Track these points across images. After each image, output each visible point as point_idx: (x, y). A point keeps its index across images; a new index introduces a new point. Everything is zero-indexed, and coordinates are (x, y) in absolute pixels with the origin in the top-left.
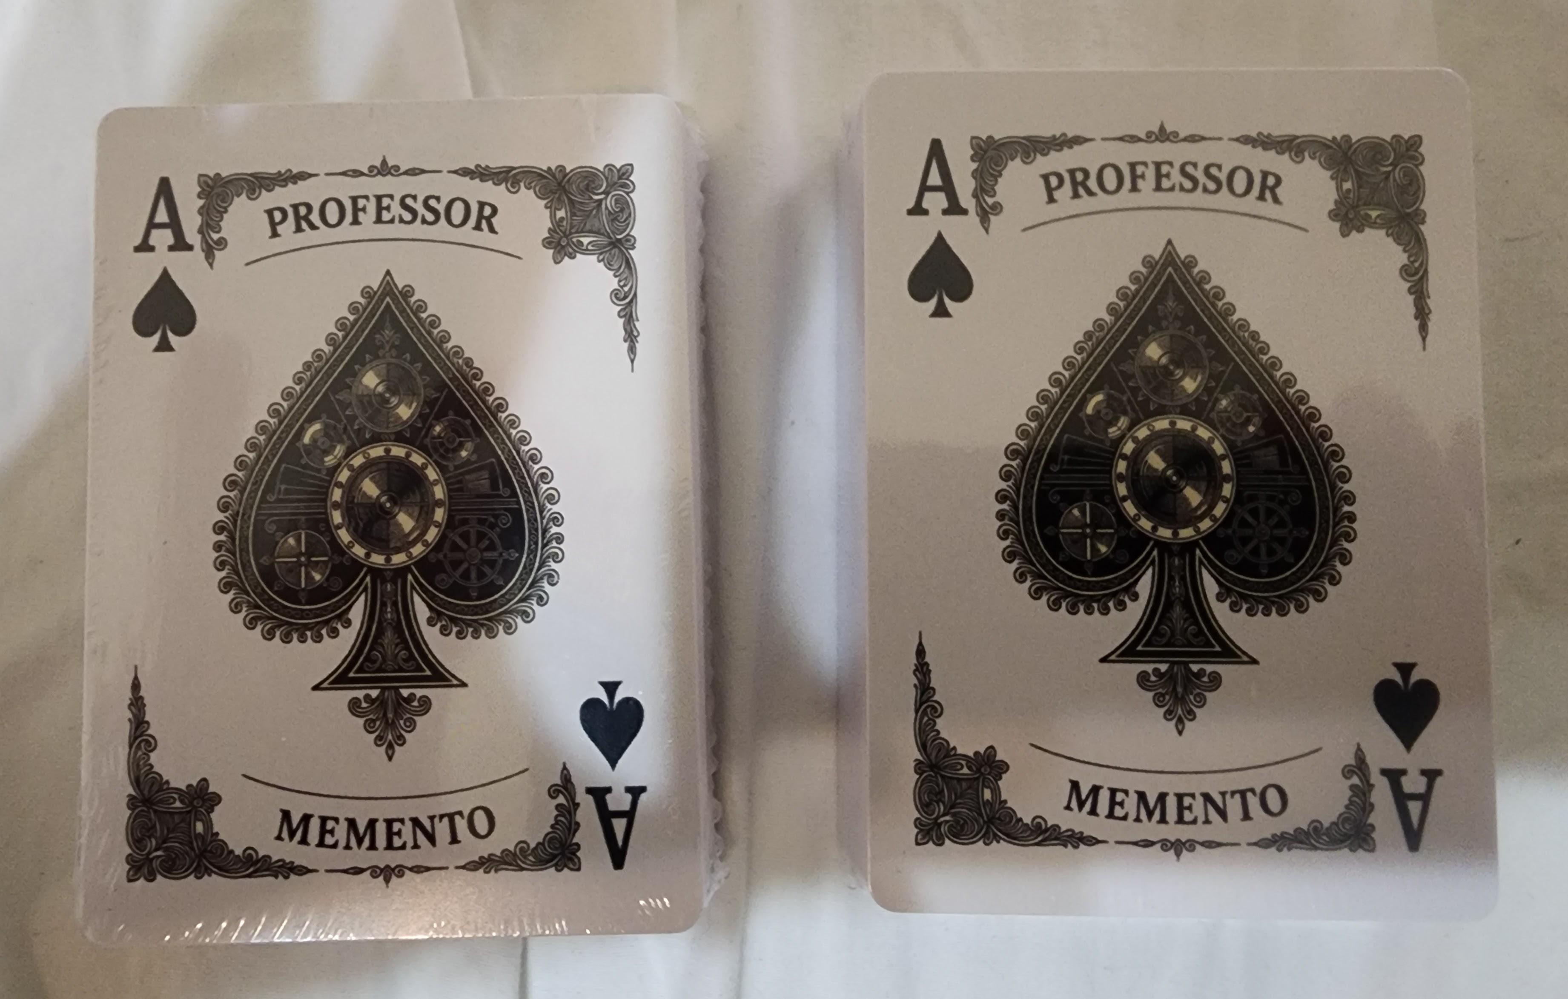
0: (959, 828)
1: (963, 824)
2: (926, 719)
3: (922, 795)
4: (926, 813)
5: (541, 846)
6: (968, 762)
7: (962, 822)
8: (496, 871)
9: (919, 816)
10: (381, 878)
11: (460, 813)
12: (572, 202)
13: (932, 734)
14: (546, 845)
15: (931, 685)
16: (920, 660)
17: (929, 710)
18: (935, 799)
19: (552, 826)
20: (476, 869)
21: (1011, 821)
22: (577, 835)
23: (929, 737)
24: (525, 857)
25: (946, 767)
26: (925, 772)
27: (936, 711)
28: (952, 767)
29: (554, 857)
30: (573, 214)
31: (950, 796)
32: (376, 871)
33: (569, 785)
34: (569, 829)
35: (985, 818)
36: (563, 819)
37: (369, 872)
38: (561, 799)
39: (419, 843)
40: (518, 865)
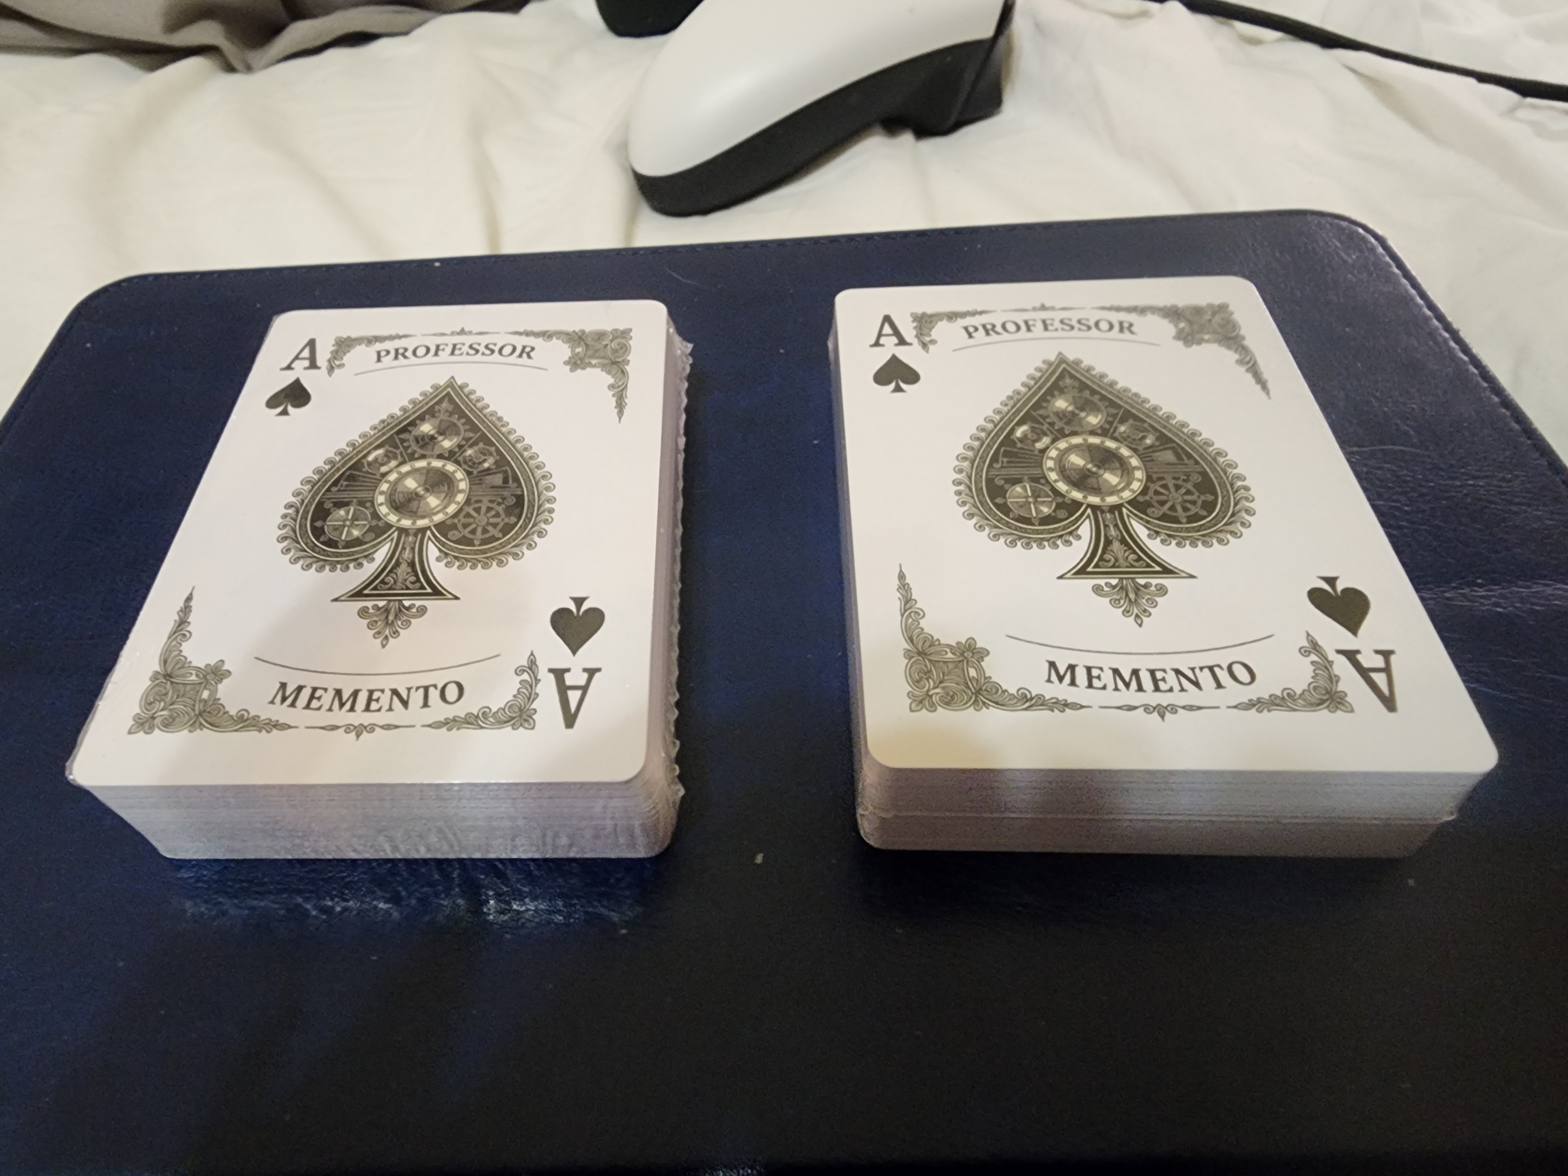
0: (949, 698)
1: (953, 695)
2: (910, 620)
3: (912, 674)
4: (917, 687)
5: (501, 711)
6: (951, 650)
7: (951, 693)
8: (458, 729)
9: (910, 689)
10: (354, 733)
11: (435, 686)
12: (586, 344)
13: (917, 631)
14: (506, 710)
15: (913, 598)
16: (902, 581)
17: (912, 614)
18: (924, 676)
19: (515, 696)
20: (439, 727)
21: (997, 692)
22: (535, 702)
23: (914, 633)
24: (486, 718)
25: (932, 654)
26: (913, 657)
27: (919, 614)
28: (938, 653)
29: (512, 718)
30: (587, 350)
31: (938, 675)
32: (348, 729)
33: (534, 667)
34: (529, 699)
35: (973, 691)
36: (524, 691)
37: (343, 729)
38: (525, 676)
39: (393, 707)
40: (479, 725)
